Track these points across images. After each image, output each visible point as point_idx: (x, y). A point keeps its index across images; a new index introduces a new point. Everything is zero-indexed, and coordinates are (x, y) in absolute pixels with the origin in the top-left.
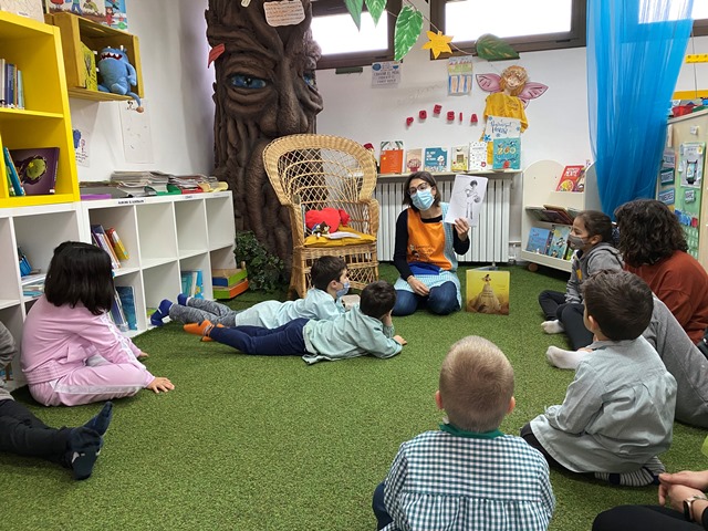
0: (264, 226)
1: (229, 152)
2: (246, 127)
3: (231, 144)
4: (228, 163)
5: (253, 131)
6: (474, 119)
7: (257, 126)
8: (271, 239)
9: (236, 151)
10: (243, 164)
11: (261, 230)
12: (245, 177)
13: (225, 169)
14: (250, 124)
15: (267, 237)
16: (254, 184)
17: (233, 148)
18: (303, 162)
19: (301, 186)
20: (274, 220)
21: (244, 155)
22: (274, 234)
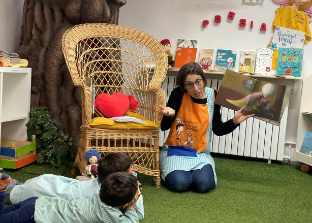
0: (59, 104)
1: (33, 32)
2: (52, 11)
3: (36, 26)
4: (31, 42)
5: (58, 15)
6: (263, 28)
7: (63, 12)
8: (64, 116)
9: (41, 32)
10: (46, 44)
11: (55, 107)
12: (46, 57)
13: (28, 48)
14: (56, 9)
15: (60, 114)
16: (53, 63)
17: (38, 29)
18: (101, 48)
19: (96, 70)
20: (68, 99)
21: (47, 37)
22: (67, 112)
